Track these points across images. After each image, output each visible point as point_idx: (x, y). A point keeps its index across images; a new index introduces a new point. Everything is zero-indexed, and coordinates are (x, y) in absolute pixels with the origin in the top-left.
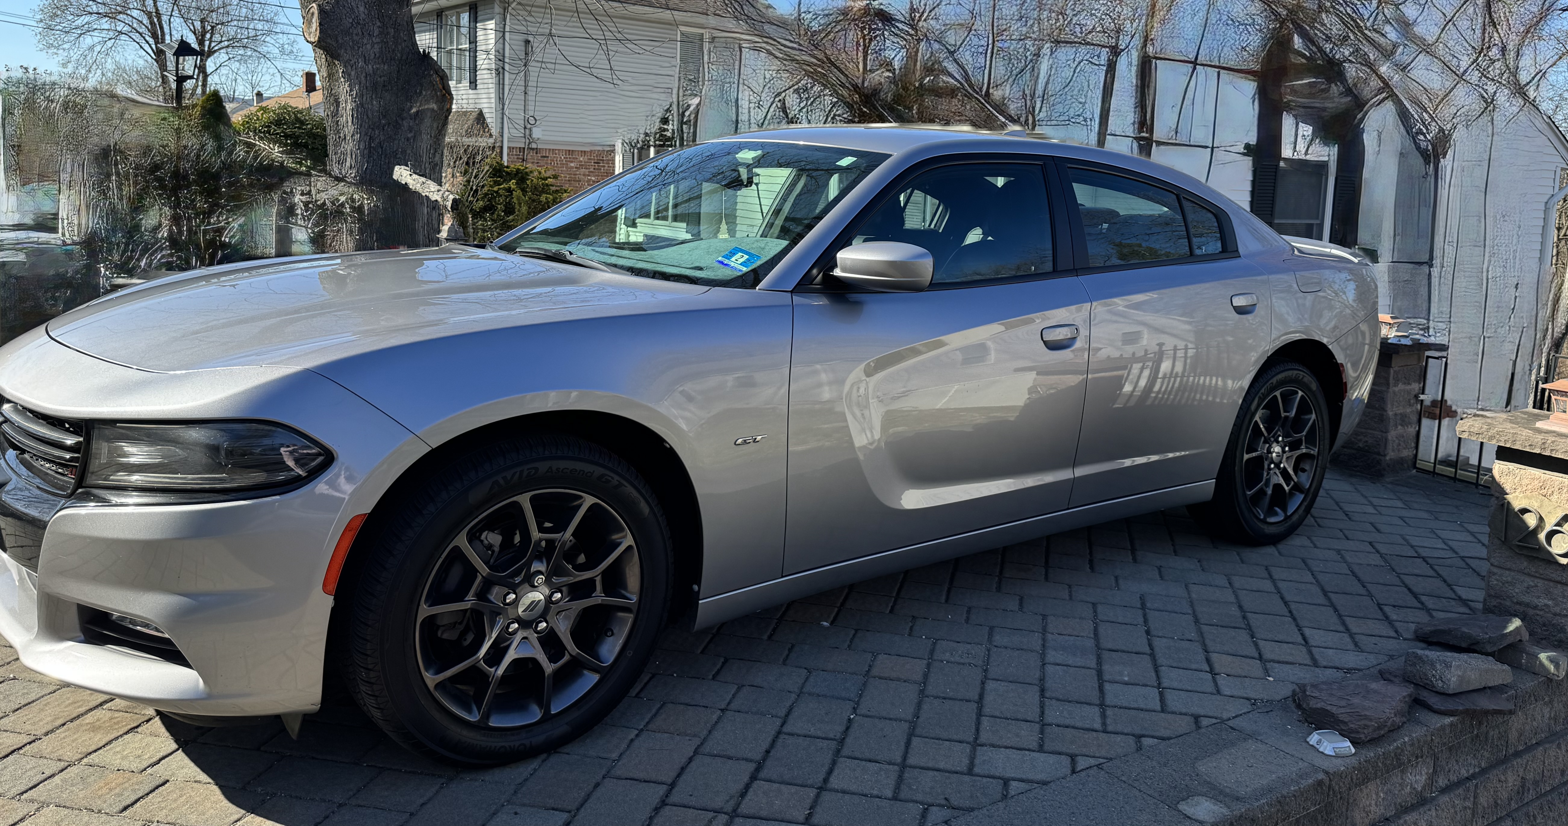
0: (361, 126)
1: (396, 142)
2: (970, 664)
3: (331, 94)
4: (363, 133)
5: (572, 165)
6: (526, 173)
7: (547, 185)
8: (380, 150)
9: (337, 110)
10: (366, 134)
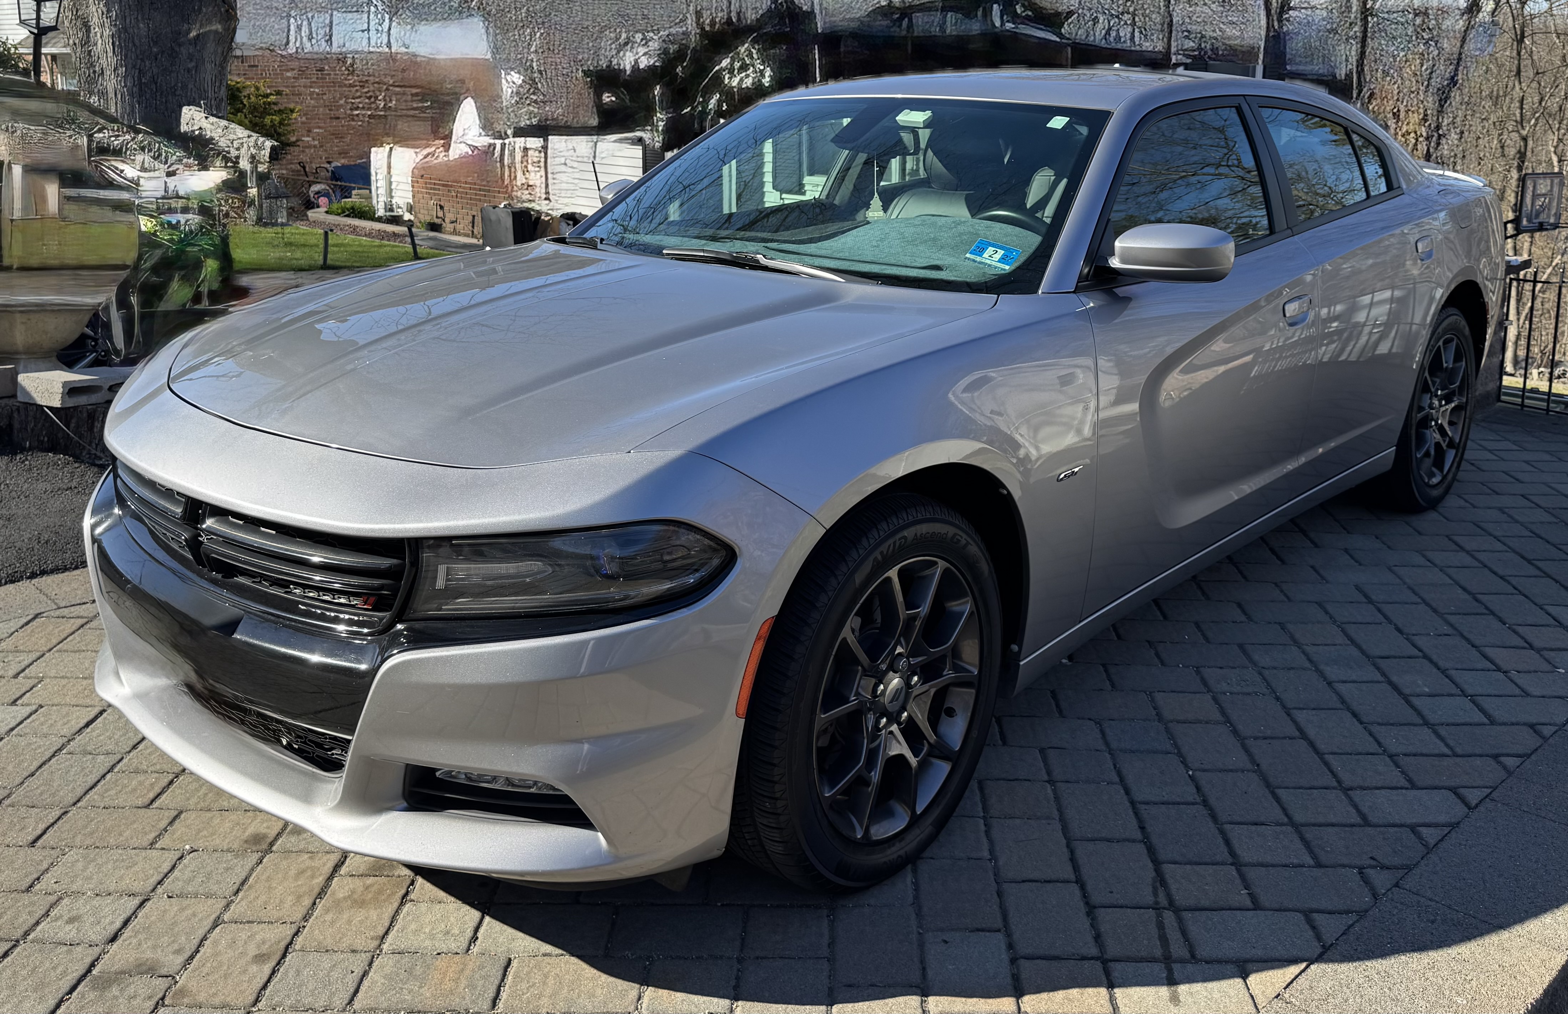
0: (126, 56)
1: (174, 75)
2: (1256, 693)
3: (77, 17)
4: (130, 66)
5: (289, 74)
6: (238, 89)
7: (269, 103)
8: (153, 87)
9: (88, 37)
10: (134, 67)
